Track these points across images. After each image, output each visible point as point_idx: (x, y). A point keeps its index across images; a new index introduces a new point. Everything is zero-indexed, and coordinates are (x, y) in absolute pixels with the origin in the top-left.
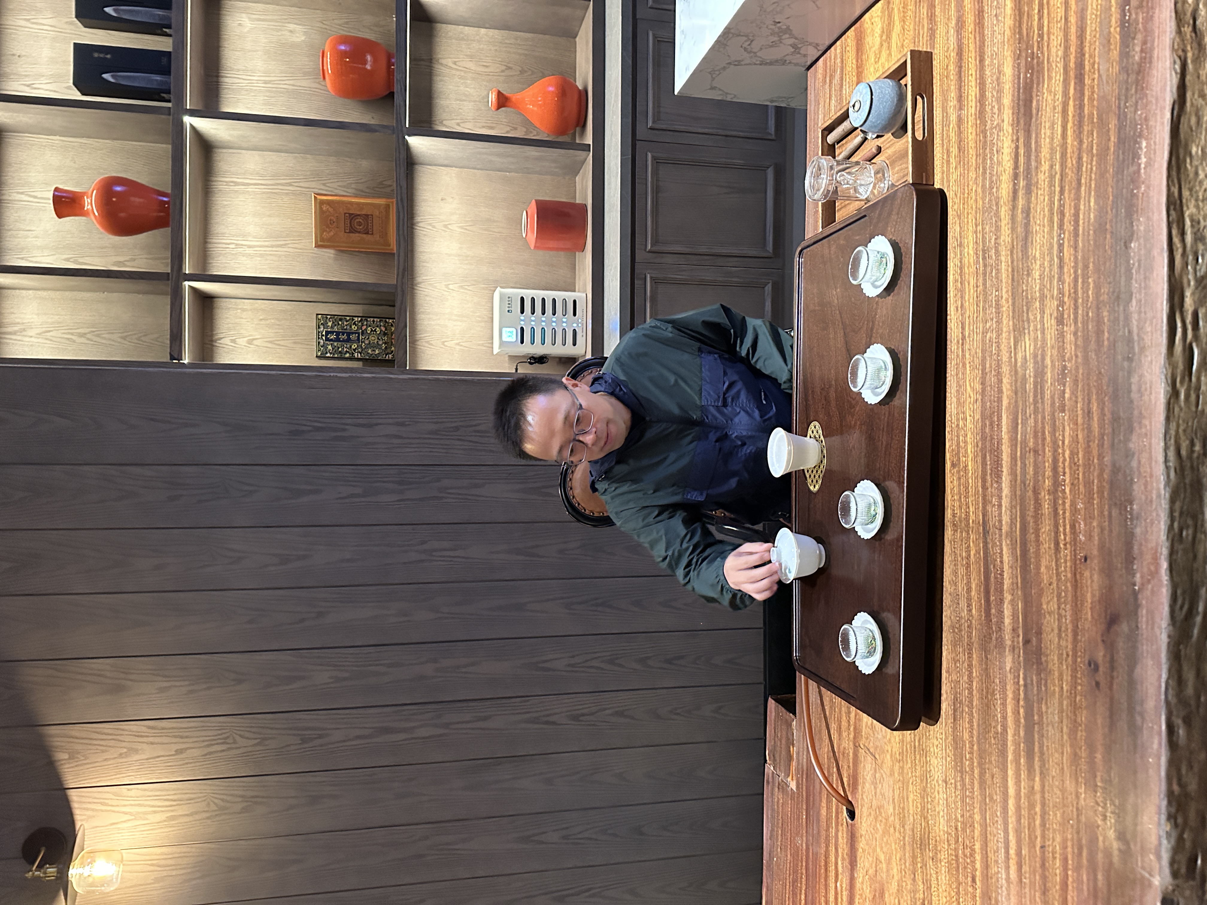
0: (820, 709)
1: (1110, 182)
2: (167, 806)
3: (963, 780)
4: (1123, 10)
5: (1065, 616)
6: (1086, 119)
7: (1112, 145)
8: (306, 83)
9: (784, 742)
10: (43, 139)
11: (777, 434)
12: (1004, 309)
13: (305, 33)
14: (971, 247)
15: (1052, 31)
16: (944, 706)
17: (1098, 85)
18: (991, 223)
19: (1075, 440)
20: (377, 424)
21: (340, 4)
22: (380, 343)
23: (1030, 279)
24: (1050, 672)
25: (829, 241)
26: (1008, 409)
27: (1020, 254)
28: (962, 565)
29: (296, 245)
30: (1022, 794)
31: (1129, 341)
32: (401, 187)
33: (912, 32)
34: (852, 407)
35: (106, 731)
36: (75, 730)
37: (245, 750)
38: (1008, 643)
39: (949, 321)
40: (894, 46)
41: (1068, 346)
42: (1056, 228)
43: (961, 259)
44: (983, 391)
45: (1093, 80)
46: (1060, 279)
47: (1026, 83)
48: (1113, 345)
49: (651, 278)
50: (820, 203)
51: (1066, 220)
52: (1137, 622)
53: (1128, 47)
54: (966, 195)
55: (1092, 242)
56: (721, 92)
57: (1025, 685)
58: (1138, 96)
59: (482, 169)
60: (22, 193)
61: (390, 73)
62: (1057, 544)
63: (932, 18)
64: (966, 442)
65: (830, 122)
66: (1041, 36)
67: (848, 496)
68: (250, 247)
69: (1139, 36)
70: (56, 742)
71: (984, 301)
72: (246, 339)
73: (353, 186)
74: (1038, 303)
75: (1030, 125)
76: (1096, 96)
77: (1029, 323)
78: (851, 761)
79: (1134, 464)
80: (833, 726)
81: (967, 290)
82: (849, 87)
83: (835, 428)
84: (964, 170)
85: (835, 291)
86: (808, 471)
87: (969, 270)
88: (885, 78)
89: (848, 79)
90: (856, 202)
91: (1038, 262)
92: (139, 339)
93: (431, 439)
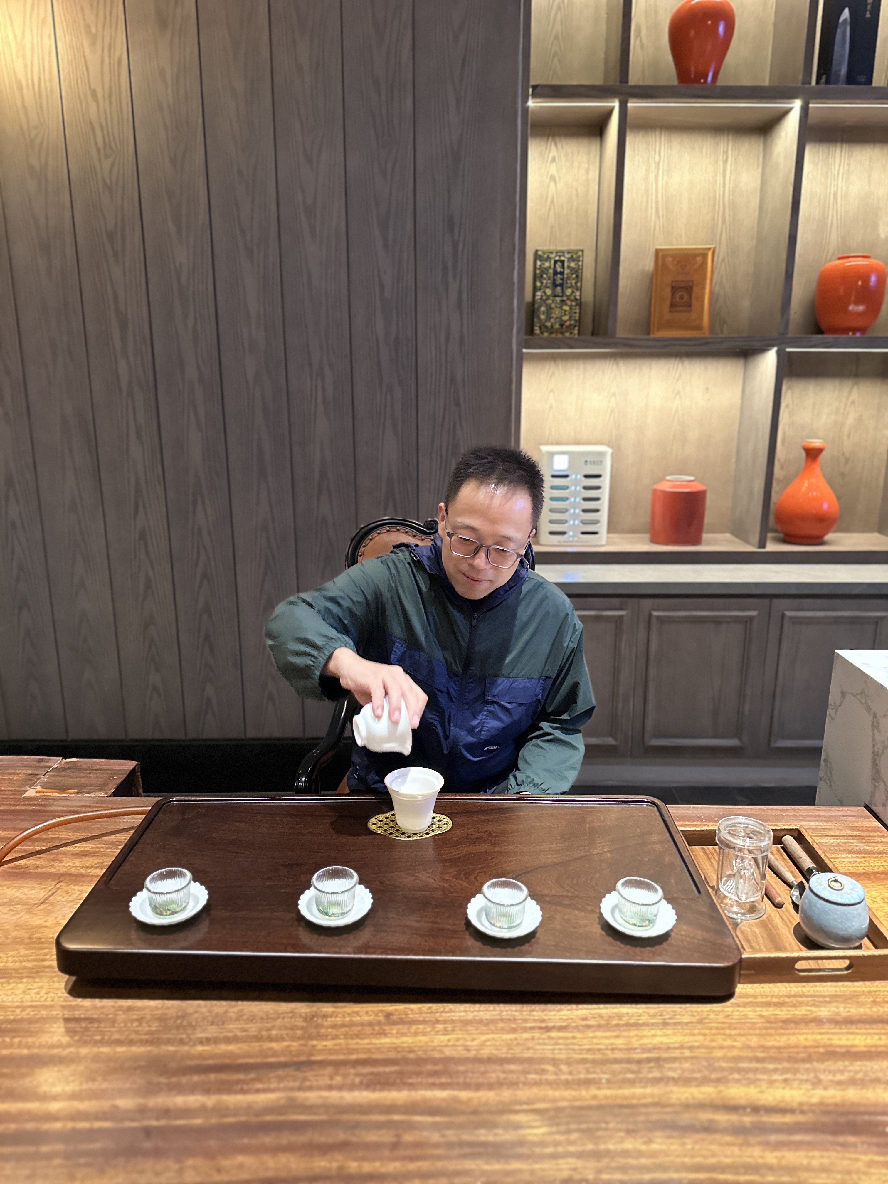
0: (113, 828)
8: (834, 238)
9: (83, 781)
11: (438, 779)
12: (584, 1093)
14: (662, 1039)
16: (87, 1003)
18: (693, 1071)
20: (461, 314)
22: (552, 320)
23: (622, 1134)
25: (668, 841)
26: (455, 1100)
27: (655, 1118)
28: (260, 1030)
29: (658, 228)
32: (721, 343)
35: (114, 11)
37: (98, 168)
38: (151, 1103)
43: (647, 1025)
44: (479, 1059)
47: (876, 1124)
49: (621, 617)
54: (728, 1032)
56: (838, 703)
57: (91, 1131)
61: (845, 331)
64: (416, 1034)
65: (810, 840)
67: (353, 878)
68: (657, 177)
71: (594, 1062)
72: (555, 173)
73: (722, 291)
74: (591, 1147)
75: (823, 1132)
77: (566, 1132)
78: (43, 870)
80: (87, 846)
81: (608, 1034)
82: (850, 862)
83: (443, 852)
84: (760, 1029)
85: (608, 851)
86: (393, 815)
87: (633, 1037)
88: (871, 920)
89: (858, 860)
90: (715, 878)
91: (643, 1148)
92: (556, 54)
93: (446, 375)
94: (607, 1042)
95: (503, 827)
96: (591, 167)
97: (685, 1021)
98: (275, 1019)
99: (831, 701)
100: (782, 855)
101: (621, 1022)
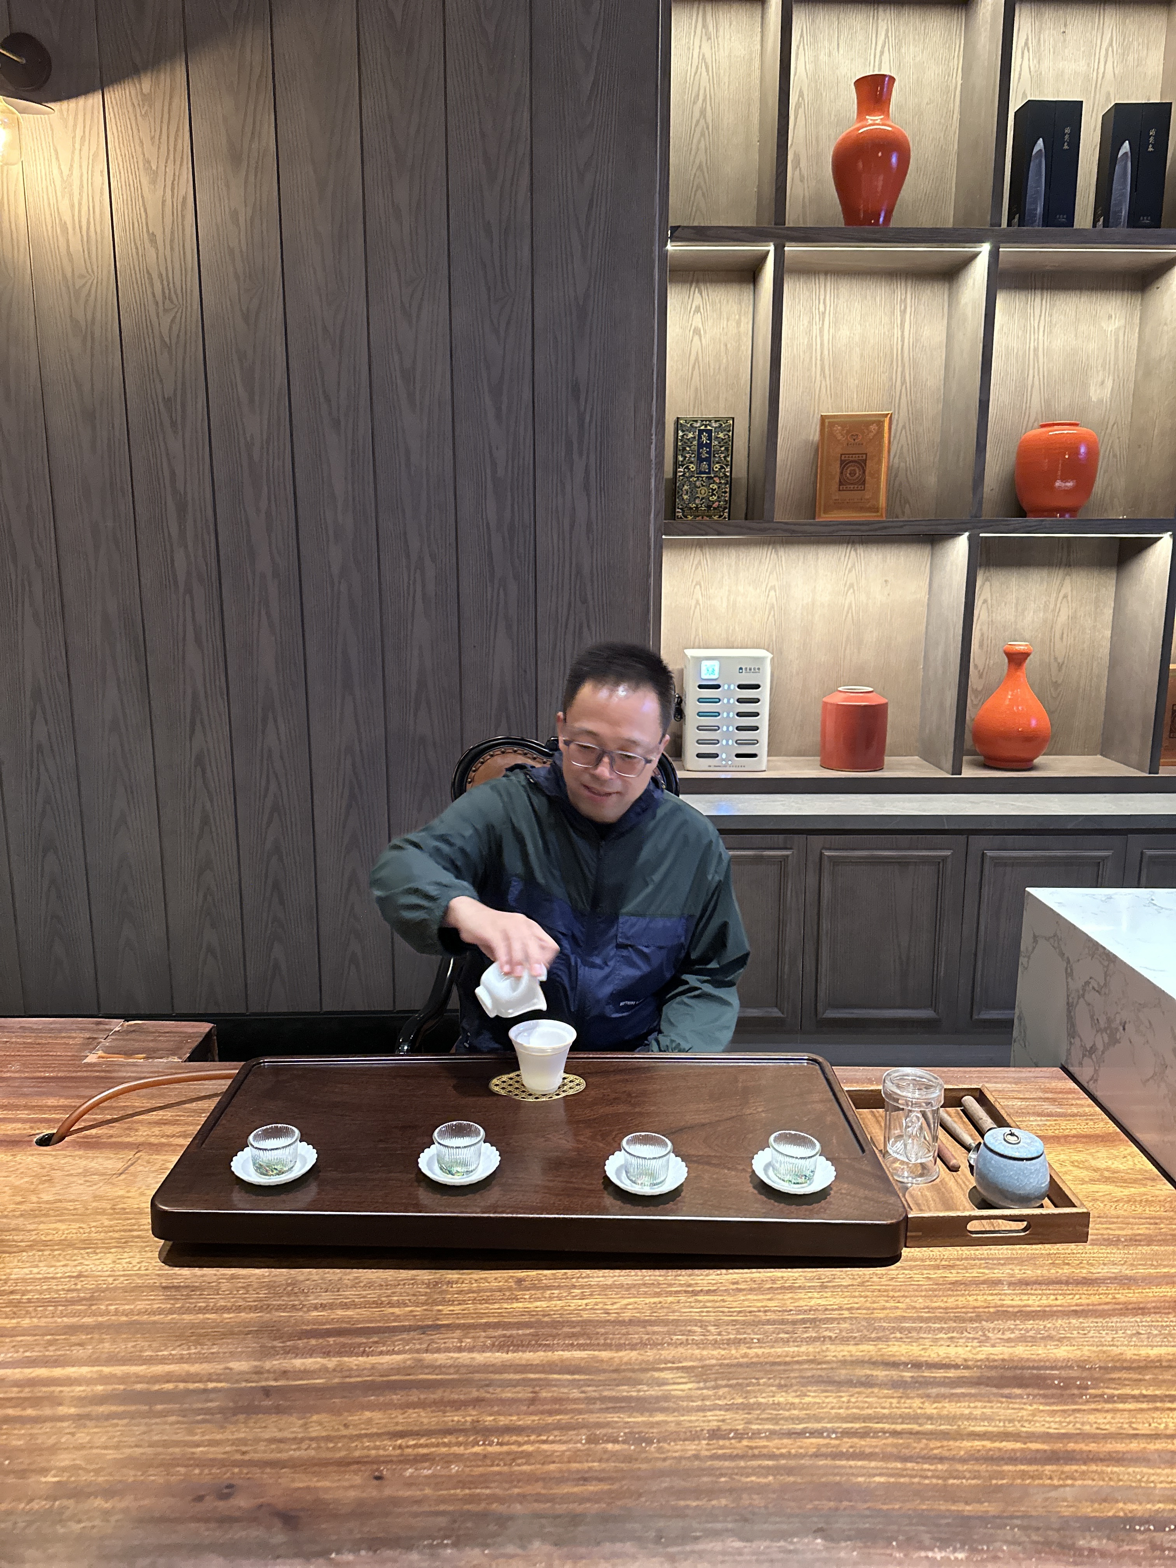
0: (194, 1095)
1: (908, 1505)
2: (80, 222)
3: (80, 1301)
4: (1148, 1522)
5: (299, 1449)
6: (995, 1468)
7: (960, 1507)
8: (1036, 402)
9: (151, 1044)
10: (957, 63)
12: (733, 1352)
13: (1101, 401)
14: (819, 1301)
15: (1118, 1415)
16: (186, 1271)
17: (1044, 1486)
18: (852, 1331)
19: (548, 1458)
20: (588, 495)
21: (1140, 446)
22: (697, 501)
23: (774, 1389)
24: (222, 1427)
25: (831, 1101)
26: (594, 1358)
27: (809, 1374)
28: (380, 1296)
29: (824, 390)
30: (52, 1389)
31: (685, 1538)
32: (901, 527)
33: (1113, 1212)
34: (604, 1136)
35: (180, 141)
36: (180, 103)
37: (156, 325)
38: (268, 1364)
39: (719, 1272)
40: (1095, 1188)
41: (678, 1447)
42: (845, 1425)
43: (804, 1288)
44: (620, 1321)
45: (1051, 1478)
46: (773, 1433)
47: (1045, 1378)
48: (680, 1514)
49: (787, 856)
50: (881, 1087)
51: (855, 1440)
52: (287, 1557)
53: (1098, 1529)
54: (891, 1294)
55: (823, 1480)
56: (1030, 949)
57: (205, 1391)
58: (1028, 1546)
59: (926, 632)
60: (887, 36)
61: (1050, 511)
62: (402, 1435)
63: (1134, 1241)
64: (551, 1298)
65: (992, 1100)
66: (1111, 1399)
67: (478, 1134)
68: (821, 330)
69: (1111, 1546)
70: (165, 78)
71: (744, 1323)
72: (700, 326)
73: (902, 465)
74: (740, 1401)
75: (987, 1385)
76: (1028, 1482)
77: (714, 1388)
78: (119, 1140)
79: (510, 1549)
80: (167, 1114)
81: (761, 1297)
82: (1038, 1125)
83: (576, 1113)
84: (926, 1290)
85: (763, 1111)
86: (518, 1075)
87: (787, 1299)
88: (1051, 1176)
89: (1048, 1123)
90: (882, 1139)
91: (797, 1400)
92: (699, 187)
93: (571, 567)
94: (759, 1304)
95: (643, 1087)
96: (743, 318)
97: (845, 1284)
98: (396, 1286)
99: (1022, 948)
100: (961, 1118)
101: (775, 1286)
